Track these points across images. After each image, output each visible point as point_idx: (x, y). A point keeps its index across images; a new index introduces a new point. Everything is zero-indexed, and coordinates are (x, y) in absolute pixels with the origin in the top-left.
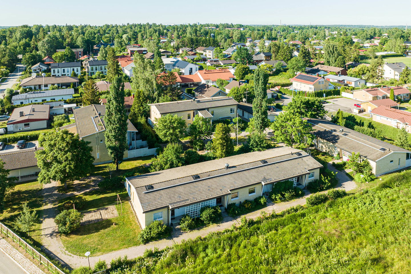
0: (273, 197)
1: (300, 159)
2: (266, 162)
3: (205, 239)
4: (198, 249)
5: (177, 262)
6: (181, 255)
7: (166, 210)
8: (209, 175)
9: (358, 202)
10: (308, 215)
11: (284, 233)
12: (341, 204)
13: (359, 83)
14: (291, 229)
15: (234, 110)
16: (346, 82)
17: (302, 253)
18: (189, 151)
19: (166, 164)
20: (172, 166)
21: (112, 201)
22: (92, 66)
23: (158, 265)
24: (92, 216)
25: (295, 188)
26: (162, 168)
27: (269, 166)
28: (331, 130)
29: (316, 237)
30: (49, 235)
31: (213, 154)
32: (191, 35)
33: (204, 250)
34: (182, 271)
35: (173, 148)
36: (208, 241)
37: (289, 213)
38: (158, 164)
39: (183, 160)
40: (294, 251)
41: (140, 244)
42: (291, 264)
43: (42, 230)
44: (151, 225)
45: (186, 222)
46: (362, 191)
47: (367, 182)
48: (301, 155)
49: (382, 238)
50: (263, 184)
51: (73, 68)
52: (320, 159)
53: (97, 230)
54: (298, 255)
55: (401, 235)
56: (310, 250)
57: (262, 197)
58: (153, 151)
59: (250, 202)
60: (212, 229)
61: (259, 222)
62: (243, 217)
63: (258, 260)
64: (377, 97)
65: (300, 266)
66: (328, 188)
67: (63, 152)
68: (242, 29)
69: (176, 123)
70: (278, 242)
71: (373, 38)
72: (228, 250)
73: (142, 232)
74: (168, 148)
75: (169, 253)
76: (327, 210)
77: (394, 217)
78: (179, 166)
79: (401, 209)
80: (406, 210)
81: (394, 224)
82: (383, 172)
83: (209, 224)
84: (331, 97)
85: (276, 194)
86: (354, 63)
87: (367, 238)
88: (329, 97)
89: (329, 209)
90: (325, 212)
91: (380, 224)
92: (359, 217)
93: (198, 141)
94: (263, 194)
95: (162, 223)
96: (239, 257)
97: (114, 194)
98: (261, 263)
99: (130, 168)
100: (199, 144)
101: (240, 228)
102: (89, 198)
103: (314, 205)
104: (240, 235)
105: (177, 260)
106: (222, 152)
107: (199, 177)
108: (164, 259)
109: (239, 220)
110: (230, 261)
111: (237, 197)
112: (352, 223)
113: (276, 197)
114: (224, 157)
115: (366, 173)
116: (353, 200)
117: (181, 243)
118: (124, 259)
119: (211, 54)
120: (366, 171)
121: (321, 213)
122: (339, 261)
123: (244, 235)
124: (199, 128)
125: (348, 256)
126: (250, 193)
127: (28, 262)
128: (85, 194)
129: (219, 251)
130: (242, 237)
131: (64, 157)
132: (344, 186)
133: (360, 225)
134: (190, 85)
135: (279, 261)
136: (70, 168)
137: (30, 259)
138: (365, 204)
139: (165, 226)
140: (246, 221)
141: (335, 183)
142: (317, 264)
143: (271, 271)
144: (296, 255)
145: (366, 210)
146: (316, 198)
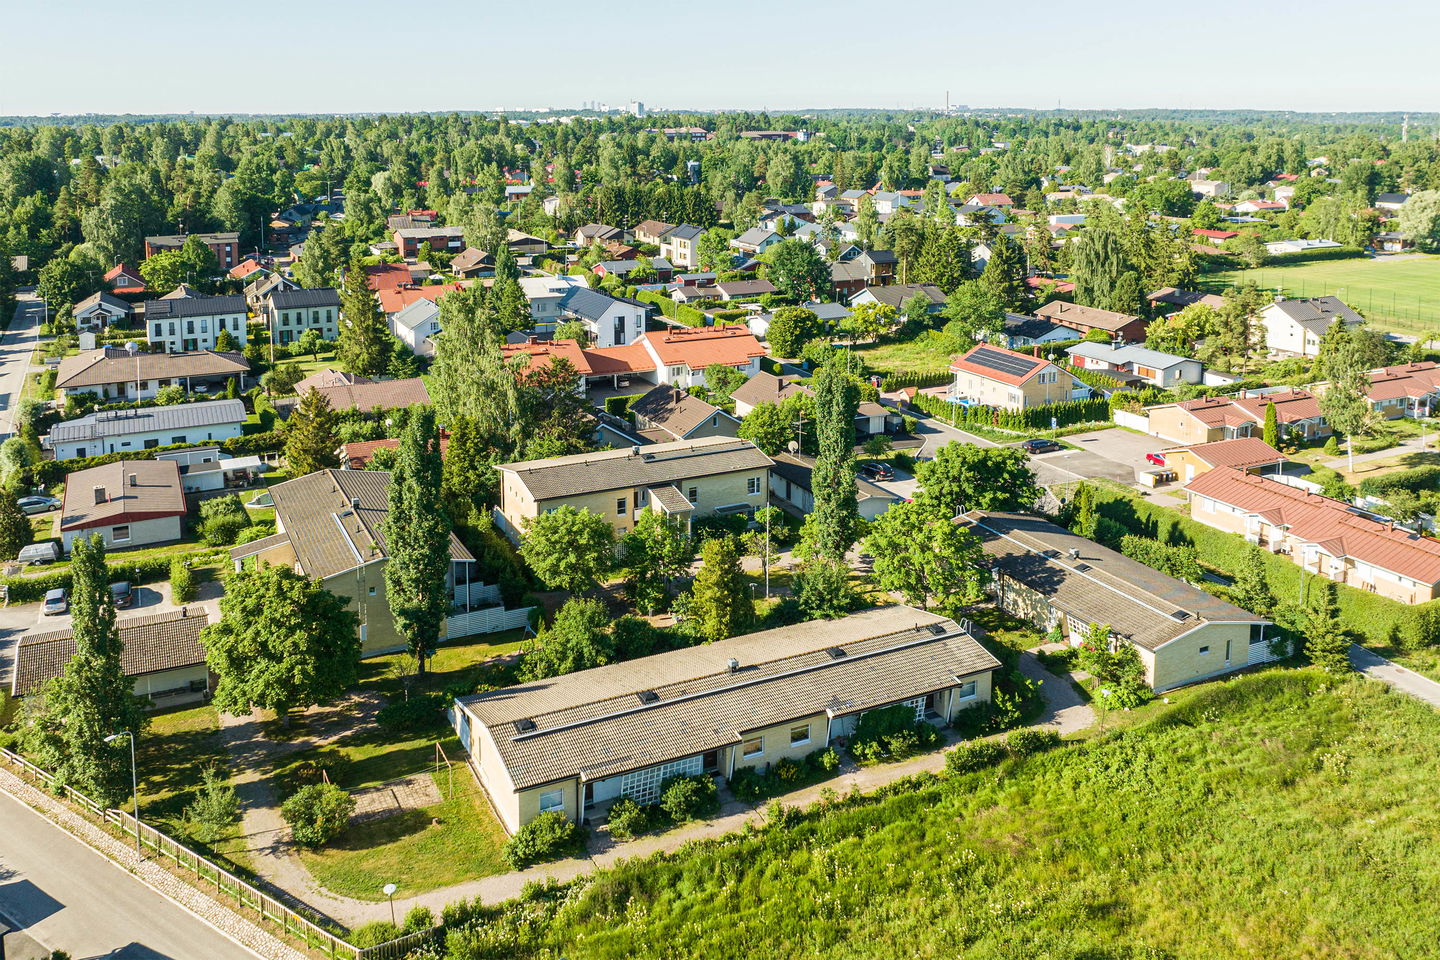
0: (858, 749)
1: (939, 645)
2: (843, 654)
3: (674, 857)
4: (656, 880)
5: (604, 911)
6: (613, 894)
7: (570, 785)
8: (684, 692)
9: (1087, 764)
10: (947, 797)
11: (879, 844)
12: (1042, 770)
13: (1177, 372)
14: (898, 833)
15: (758, 485)
16: (1135, 373)
17: (918, 891)
18: (626, 621)
19: (563, 658)
20: (579, 665)
21: (420, 762)
22: (285, 312)
23: (560, 917)
24: (373, 801)
25: (920, 724)
26: (550, 671)
27: (850, 666)
28: (1046, 552)
29: (961, 854)
30: (268, 851)
31: (695, 628)
32: (617, 169)
33: (672, 884)
34: (617, 931)
35: (582, 613)
36: (683, 862)
37: (896, 793)
38: (541, 660)
39: (610, 646)
40: (898, 886)
41: (508, 870)
42: (887, 916)
43: (246, 837)
44: (535, 822)
45: (625, 816)
46: (1108, 734)
47: (1126, 709)
48: (944, 631)
49: (1131, 857)
50: (830, 714)
51: (222, 317)
52: (1000, 643)
53: (393, 836)
54: (909, 895)
55: (1183, 849)
56: (941, 883)
57: (828, 750)
58: (518, 616)
59: (796, 763)
60: (694, 832)
61: (814, 816)
62: (773, 801)
63: (806, 906)
64: (1222, 429)
65: (911, 921)
66: (1011, 725)
67: (283, 630)
68: (800, 136)
69: (586, 536)
70: (862, 864)
71: (1272, 179)
72: (731, 884)
73: (512, 841)
74: (568, 612)
75: (585, 889)
76: (1000, 785)
77: (1177, 802)
78: (600, 666)
79: (1201, 782)
80: (1213, 786)
81: (1172, 823)
82: (1177, 679)
83: (684, 820)
84: (1078, 425)
85: (864, 743)
86: (1177, 294)
87: (1092, 856)
88: (1071, 427)
89: (1006, 782)
90: (994, 791)
91: (1133, 822)
92: (1083, 804)
93: (650, 583)
94: (831, 742)
95: (563, 818)
96: (760, 901)
97: (422, 743)
98: (813, 913)
99: (457, 668)
100: (654, 594)
101: (765, 832)
102: (357, 754)
103: (967, 771)
104: (765, 848)
105: (606, 907)
106: (721, 622)
107: (656, 697)
108: (571, 905)
109: (763, 810)
110: (736, 909)
111: (759, 750)
112: (1061, 819)
113: (864, 749)
114: (726, 638)
115: (1127, 682)
116: (1075, 759)
117: (614, 868)
118: (475, 904)
119: (688, 252)
120: (1128, 676)
121: (983, 794)
122: (1008, 909)
123: (774, 847)
124: (652, 548)
125: (1035, 898)
126: (794, 739)
127: (229, 917)
128: (343, 743)
129: (710, 887)
130: (769, 854)
131: (288, 642)
132: (1059, 720)
133: (1082, 823)
134: (620, 379)
135: (857, 909)
136: (304, 672)
137: (232, 907)
138: (1107, 767)
139: (570, 826)
140: (781, 812)
141: (1037, 708)
142: (954, 915)
143: (837, 932)
144: (904, 896)
145: (1107, 784)
146: (972, 752)
